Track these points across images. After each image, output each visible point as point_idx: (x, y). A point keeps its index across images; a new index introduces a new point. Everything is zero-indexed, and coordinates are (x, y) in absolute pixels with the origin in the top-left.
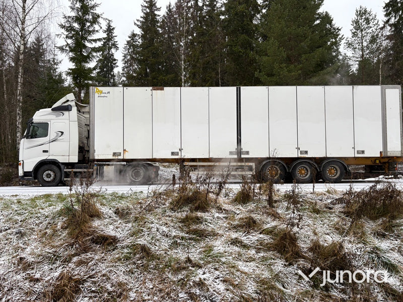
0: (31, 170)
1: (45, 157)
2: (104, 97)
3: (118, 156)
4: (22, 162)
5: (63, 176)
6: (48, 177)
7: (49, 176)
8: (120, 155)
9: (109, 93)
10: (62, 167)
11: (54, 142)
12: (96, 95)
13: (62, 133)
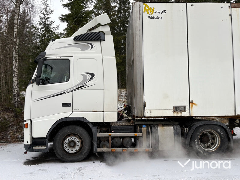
0: (45, 136)
1: (65, 114)
2: (157, 18)
3: (181, 111)
4: (28, 122)
5: (95, 144)
6: (70, 146)
7: (72, 144)
8: (185, 111)
9: (164, 12)
10: (94, 129)
11: (79, 91)
12: (145, 15)
13: (92, 75)
